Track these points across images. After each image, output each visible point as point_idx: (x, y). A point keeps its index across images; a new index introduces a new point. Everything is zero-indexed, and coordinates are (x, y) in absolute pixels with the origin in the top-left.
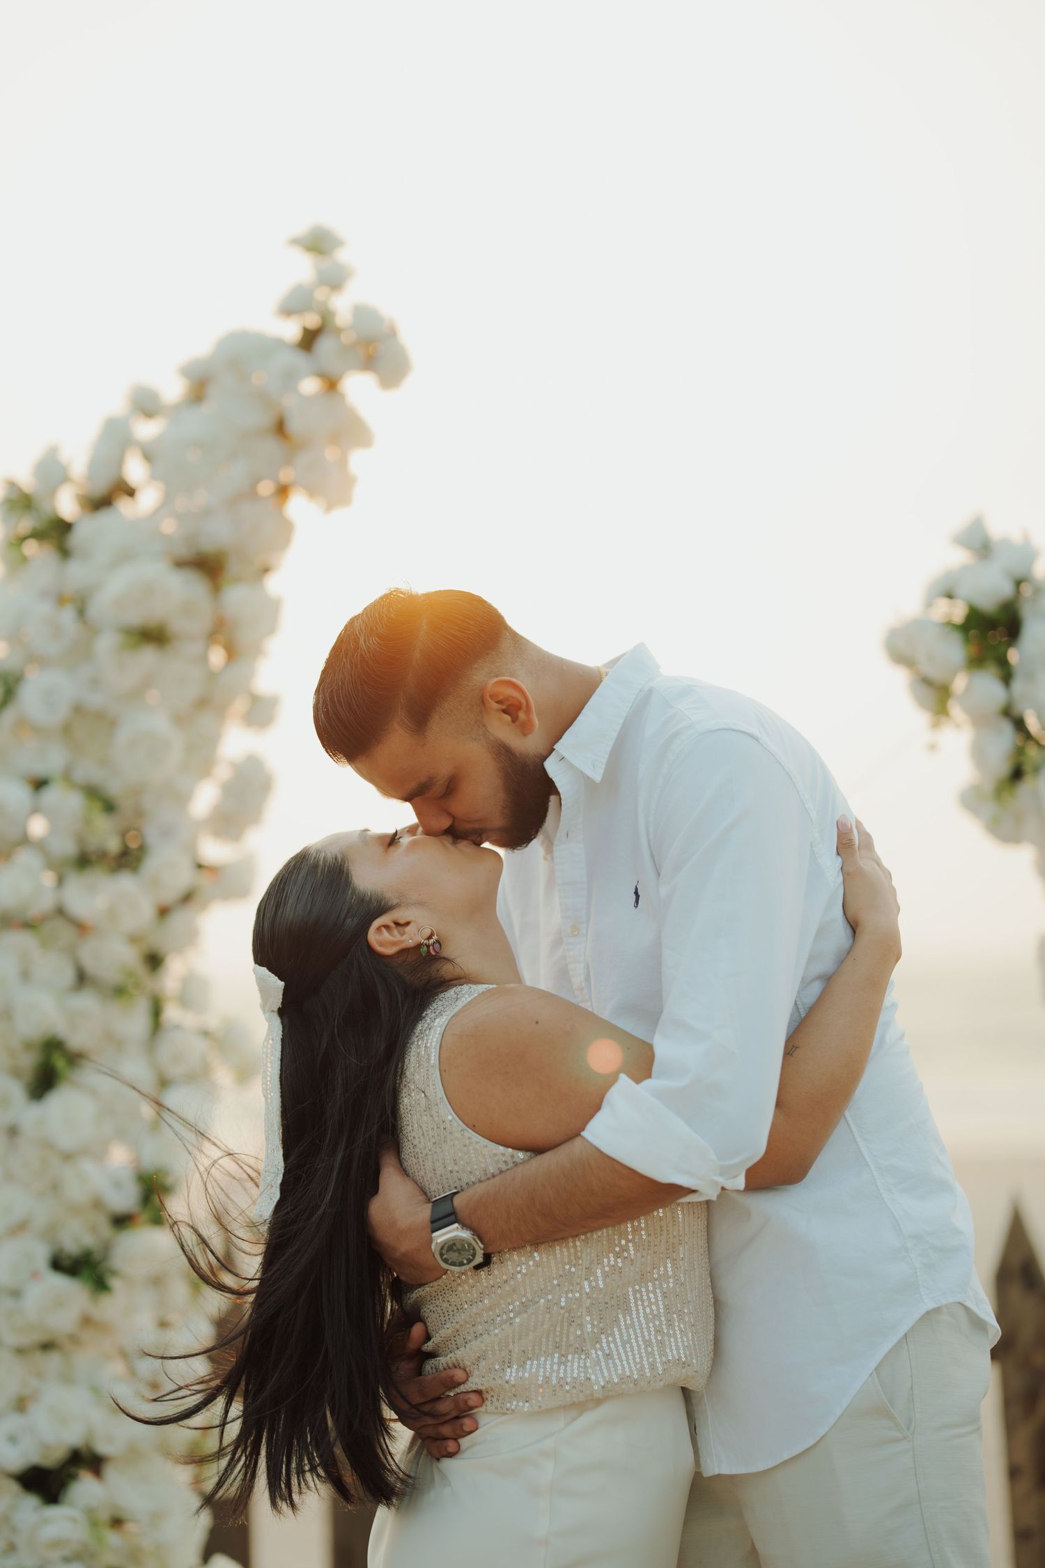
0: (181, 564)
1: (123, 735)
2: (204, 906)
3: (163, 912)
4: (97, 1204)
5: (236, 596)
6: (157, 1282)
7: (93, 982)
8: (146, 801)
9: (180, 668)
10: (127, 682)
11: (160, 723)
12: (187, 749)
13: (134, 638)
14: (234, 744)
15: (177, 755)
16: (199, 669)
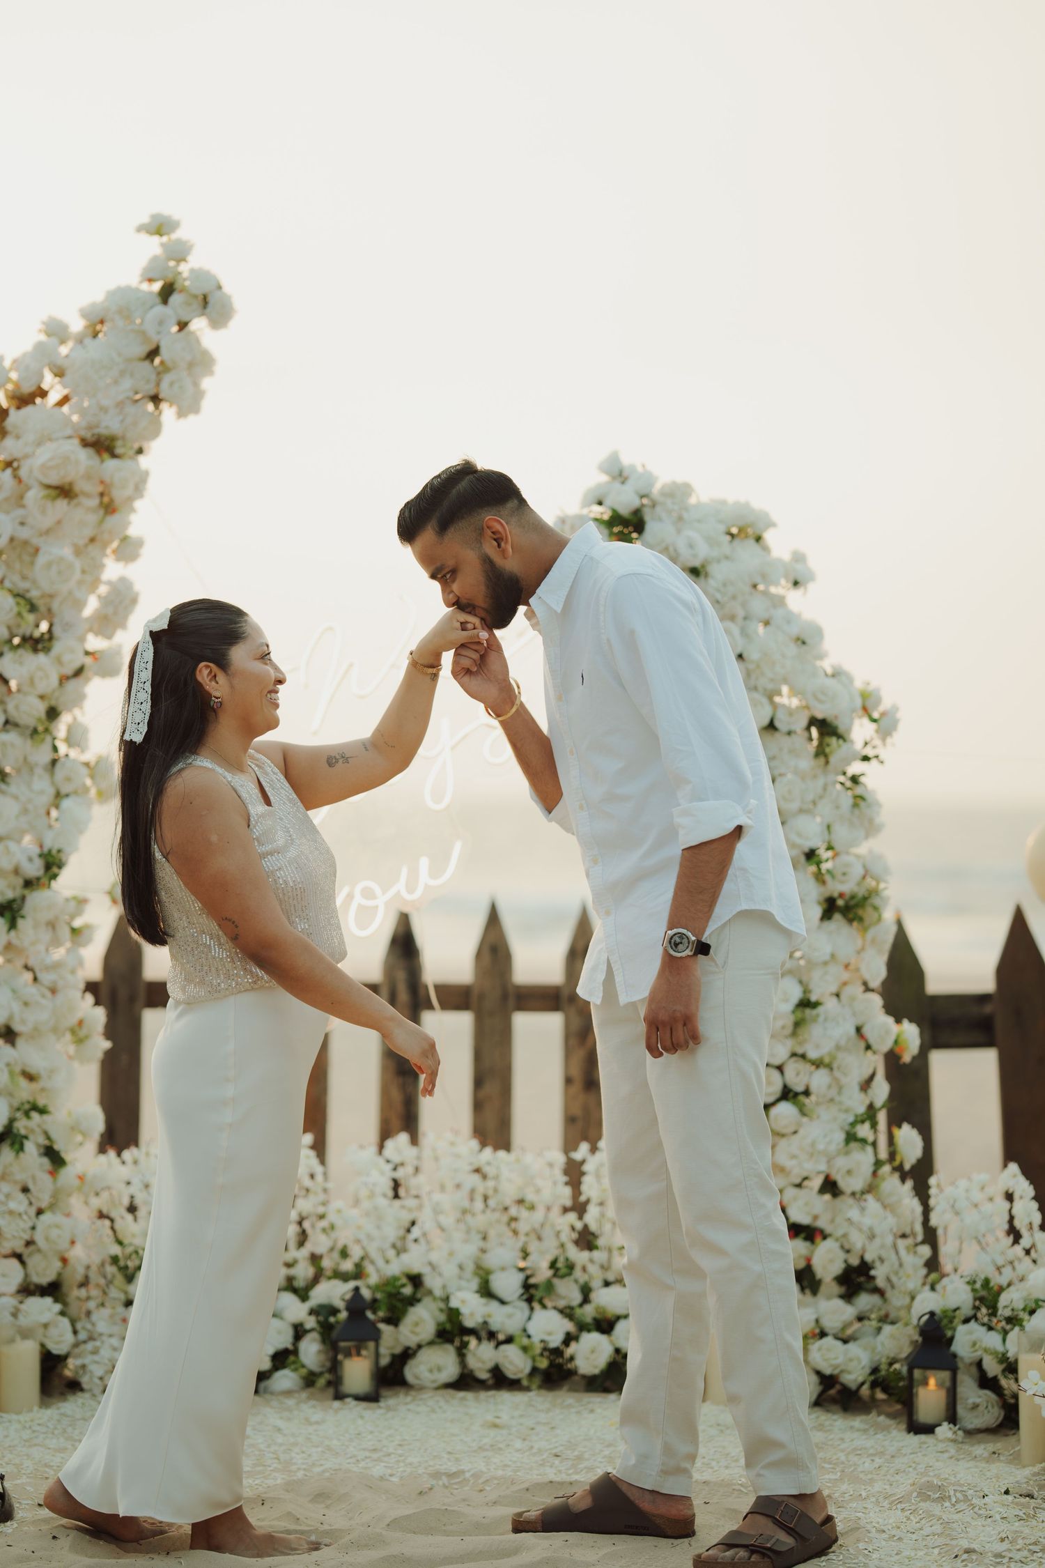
0: (85, 443)
1: (41, 560)
2: (88, 680)
3: (63, 680)
4: (16, 871)
6: (52, 925)
7: (16, 725)
8: (55, 606)
9: (82, 515)
10: (47, 522)
11: (67, 552)
12: (83, 572)
13: (53, 493)
14: (112, 570)
15: (77, 575)
16: (92, 518)
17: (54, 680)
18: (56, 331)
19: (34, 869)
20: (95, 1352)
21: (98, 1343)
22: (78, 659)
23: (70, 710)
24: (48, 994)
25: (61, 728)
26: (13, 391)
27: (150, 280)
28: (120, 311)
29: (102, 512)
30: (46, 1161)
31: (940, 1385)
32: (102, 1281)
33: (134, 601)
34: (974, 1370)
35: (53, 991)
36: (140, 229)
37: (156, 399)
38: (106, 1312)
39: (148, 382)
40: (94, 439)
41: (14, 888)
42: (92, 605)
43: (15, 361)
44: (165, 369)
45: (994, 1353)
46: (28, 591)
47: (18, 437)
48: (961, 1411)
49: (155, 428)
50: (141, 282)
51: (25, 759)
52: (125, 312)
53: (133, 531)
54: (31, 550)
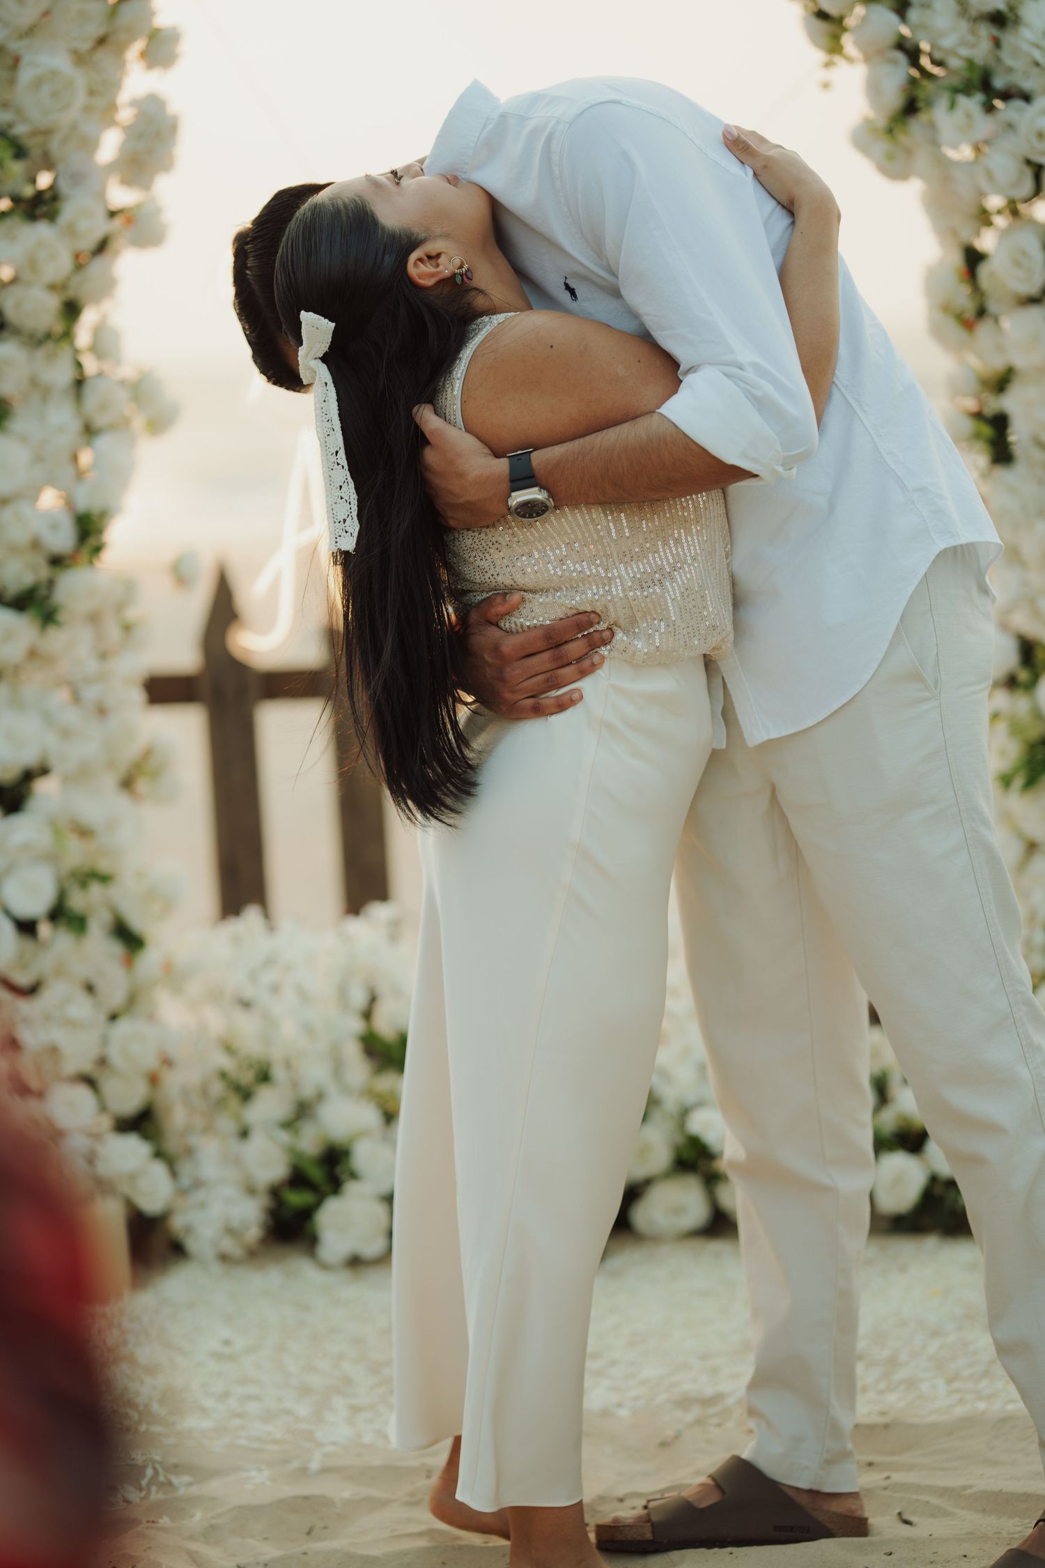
1: (26, 75)
2: (117, 256)
3: (82, 260)
4: (36, 545)
6: (94, 618)
7: (16, 331)
8: (54, 146)
11: (60, 61)
12: (92, 93)
14: (135, 85)
15: (81, 99)
17: (67, 261)
19: (63, 539)
20: (202, 1205)
21: (207, 1192)
22: (97, 227)
23: (97, 302)
24: (96, 717)
25: (83, 334)
30: (117, 944)
33: (173, 129)
35: (102, 713)
38: (213, 1147)
41: (36, 570)
42: (109, 146)
46: (10, 126)
53: (163, 22)
54: (9, 61)
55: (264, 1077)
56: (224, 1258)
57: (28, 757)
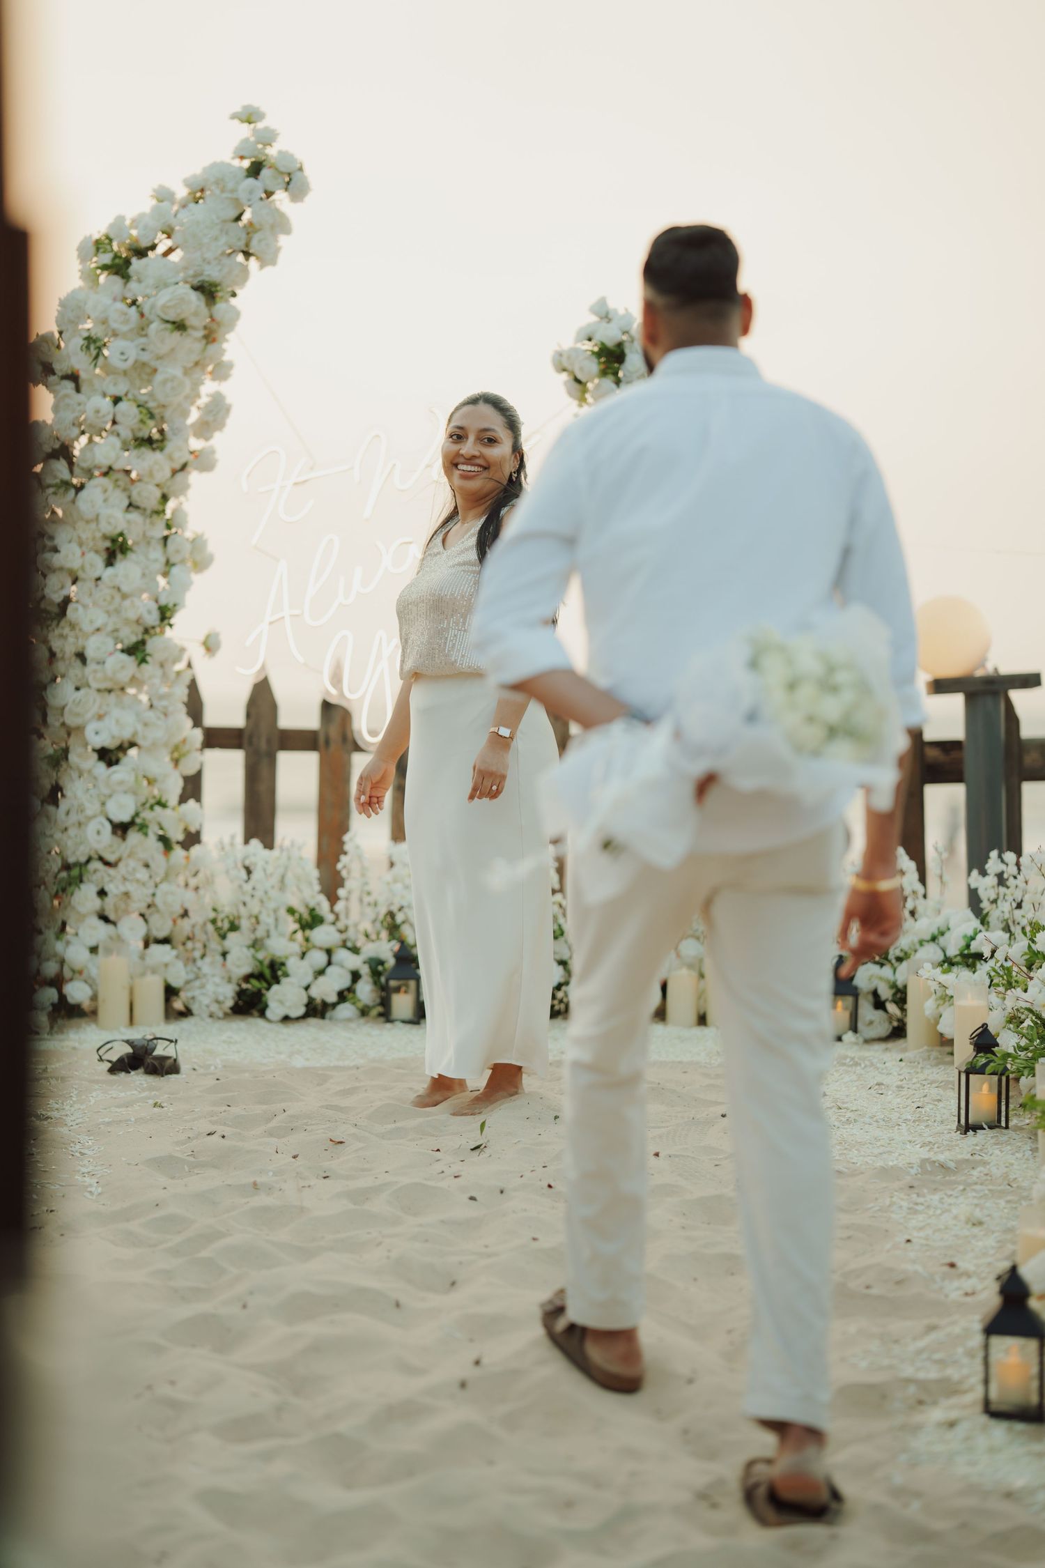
0: (194, 288)
1: (159, 378)
2: (190, 473)
3: (174, 472)
4: (139, 620)
5: (220, 307)
7: (137, 507)
8: (167, 414)
9: (189, 344)
10: (164, 349)
11: (178, 372)
13: (169, 326)
14: (208, 387)
15: (186, 390)
16: (198, 346)
17: (168, 473)
18: (163, 196)
19: (152, 618)
20: (202, 986)
21: (204, 980)
22: (184, 457)
23: (177, 496)
24: (162, 717)
25: (170, 511)
26: (130, 244)
27: (242, 158)
28: (217, 182)
29: (204, 342)
30: (160, 845)
31: (845, 1008)
32: (204, 937)
33: (228, 409)
34: (871, 998)
35: (166, 715)
36: (234, 116)
37: (247, 254)
38: (207, 959)
39: (239, 239)
40: (199, 284)
41: (137, 635)
42: (194, 416)
43: (134, 221)
44: (251, 229)
45: (888, 981)
46: (146, 402)
47: (139, 281)
48: (860, 1026)
49: (244, 273)
50: (233, 158)
51: (144, 535)
52: (220, 182)
53: (226, 358)
54: (148, 370)
55: (234, 927)
56: (211, 1016)
57: (126, 735)
